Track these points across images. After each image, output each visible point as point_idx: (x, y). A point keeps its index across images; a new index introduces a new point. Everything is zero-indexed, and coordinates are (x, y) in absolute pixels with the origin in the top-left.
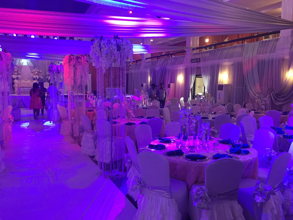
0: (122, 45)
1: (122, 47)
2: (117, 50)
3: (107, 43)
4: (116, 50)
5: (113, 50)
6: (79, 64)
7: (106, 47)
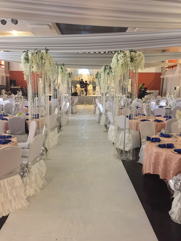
0: (135, 57)
1: (134, 58)
2: (131, 62)
3: (123, 56)
4: (129, 62)
5: (127, 62)
6: (111, 72)
7: (121, 60)
